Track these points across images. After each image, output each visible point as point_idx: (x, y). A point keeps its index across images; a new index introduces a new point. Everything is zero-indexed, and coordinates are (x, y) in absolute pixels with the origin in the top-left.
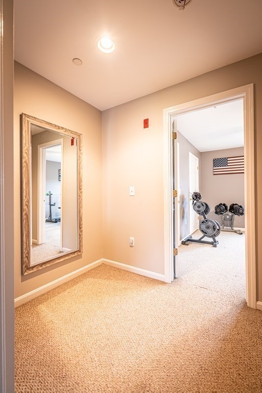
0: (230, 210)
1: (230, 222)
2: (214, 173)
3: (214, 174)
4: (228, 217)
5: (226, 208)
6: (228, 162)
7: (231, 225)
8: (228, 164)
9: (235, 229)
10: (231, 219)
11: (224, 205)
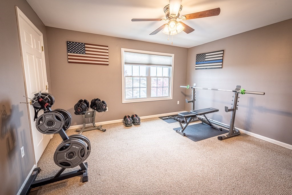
0: (91, 107)
1: (91, 118)
2: (69, 60)
3: (69, 62)
4: (89, 114)
5: (87, 104)
6: (86, 49)
7: (93, 121)
8: (86, 52)
9: (97, 124)
10: (93, 115)
11: (85, 101)
